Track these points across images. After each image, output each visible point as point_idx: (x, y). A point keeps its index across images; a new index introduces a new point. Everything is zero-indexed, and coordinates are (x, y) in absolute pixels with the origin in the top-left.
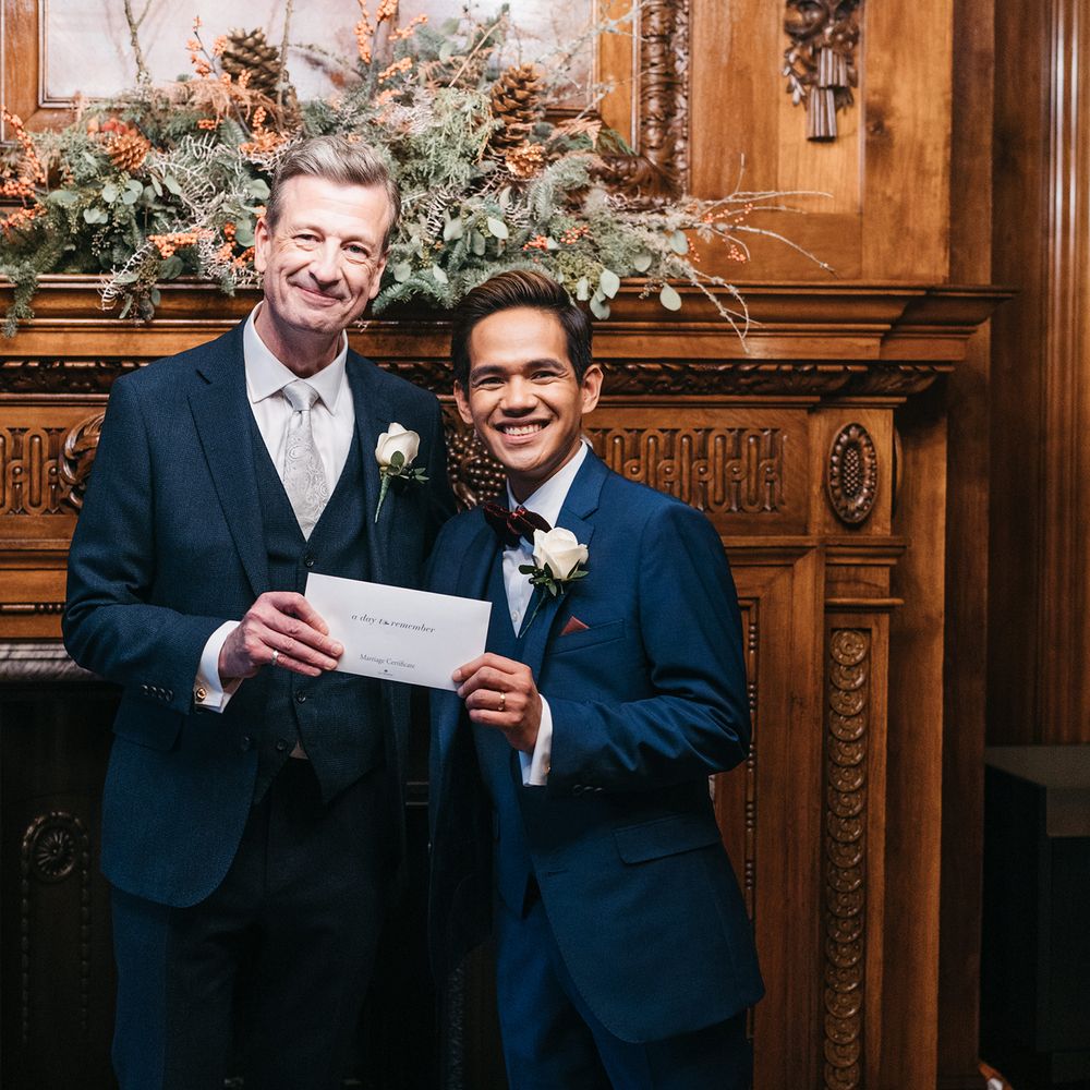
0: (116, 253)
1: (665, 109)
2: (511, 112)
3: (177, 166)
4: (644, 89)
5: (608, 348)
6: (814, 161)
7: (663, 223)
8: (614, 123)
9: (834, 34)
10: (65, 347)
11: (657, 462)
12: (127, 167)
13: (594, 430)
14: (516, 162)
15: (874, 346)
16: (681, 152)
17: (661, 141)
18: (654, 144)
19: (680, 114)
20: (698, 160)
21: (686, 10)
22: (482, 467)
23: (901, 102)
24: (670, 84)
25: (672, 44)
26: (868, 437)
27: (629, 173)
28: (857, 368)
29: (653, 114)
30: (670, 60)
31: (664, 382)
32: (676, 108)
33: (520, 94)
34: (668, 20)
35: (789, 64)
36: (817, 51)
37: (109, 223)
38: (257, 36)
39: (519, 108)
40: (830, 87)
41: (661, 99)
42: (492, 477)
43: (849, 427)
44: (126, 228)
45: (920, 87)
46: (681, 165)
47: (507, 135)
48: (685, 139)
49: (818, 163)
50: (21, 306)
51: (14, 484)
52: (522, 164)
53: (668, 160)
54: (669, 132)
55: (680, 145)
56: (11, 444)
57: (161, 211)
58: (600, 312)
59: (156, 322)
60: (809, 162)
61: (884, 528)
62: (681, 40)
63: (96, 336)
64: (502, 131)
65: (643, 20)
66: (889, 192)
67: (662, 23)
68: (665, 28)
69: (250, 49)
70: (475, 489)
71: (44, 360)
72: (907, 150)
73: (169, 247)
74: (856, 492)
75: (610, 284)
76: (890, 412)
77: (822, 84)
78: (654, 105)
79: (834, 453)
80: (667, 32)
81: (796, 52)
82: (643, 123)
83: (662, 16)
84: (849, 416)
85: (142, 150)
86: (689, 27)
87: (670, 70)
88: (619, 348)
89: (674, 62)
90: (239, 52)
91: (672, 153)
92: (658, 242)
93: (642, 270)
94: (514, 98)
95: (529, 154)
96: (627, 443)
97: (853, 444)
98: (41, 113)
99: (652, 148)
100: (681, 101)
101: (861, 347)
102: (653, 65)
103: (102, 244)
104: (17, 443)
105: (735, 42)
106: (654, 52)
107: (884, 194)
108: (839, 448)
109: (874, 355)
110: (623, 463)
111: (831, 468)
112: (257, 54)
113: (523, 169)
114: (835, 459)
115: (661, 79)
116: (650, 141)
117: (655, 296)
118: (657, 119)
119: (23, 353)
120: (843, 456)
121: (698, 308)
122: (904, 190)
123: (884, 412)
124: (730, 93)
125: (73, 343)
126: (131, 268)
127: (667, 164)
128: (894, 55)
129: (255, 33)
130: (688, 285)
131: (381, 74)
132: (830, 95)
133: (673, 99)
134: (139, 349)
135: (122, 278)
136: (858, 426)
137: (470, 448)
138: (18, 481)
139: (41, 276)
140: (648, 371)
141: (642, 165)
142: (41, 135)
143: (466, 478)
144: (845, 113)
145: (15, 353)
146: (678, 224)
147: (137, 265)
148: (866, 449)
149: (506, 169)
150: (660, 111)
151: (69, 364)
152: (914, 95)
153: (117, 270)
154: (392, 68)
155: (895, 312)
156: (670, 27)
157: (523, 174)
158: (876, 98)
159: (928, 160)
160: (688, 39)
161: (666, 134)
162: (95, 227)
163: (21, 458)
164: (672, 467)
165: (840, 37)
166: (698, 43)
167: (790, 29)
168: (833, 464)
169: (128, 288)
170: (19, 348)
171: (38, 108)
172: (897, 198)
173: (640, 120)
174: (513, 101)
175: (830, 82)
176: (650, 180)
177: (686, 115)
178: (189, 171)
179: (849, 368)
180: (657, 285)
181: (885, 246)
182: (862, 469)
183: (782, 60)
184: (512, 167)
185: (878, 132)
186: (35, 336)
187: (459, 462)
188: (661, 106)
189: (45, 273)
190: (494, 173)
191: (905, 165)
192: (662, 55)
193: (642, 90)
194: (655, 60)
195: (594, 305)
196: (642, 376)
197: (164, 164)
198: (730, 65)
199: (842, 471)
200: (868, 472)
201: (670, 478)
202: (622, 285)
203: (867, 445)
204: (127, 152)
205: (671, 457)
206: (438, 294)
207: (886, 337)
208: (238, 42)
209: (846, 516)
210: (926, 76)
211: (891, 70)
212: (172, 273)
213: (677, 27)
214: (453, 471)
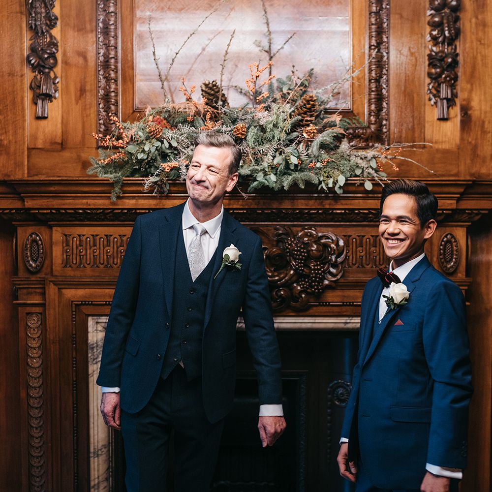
0: (152, 169)
1: (378, 108)
2: (305, 113)
3: (176, 136)
4: (370, 100)
5: (346, 204)
6: (440, 128)
7: (366, 156)
8: (358, 114)
9: (446, 78)
10: (136, 204)
11: (370, 249)
12: (155, 137)
13: (345, 236)
14: (307, 133)
15: (454, 203)
16: (385, 125)
17: (376, 121)
18: (373, 122)
19: (385, 110)
20: (392, 127)
21: (386, 69)
22: (297, 251)
23: (475, 104)
24: (380, 99)
25: (381, 83)
26: (455, 239)
27: (363, 133)
28: (447, 212)
29: (373, 111)
30: (379, 89)
31: (371, 217)
32: (383, 108)
33: (308, 106)
34: (379, 73)
35: (429, 89)
36: (439, 85)
37: (147, 158)
38: (214, 83)
39: (308, 112)
40: (445, 99)
41: (375, 104)
42: (301, 255)
43: (447, 235)
44: (155, 160)
45: (483, 97)
46: (385, 130)
47: (304, 122)
48: (386, 120)
49: (441, 128)
50: (117, 189)
51: (121, 256)
52: (309, 134)
53: (379, 129)
54: (380, 117)
55: (384, 122)
56: (119, 241)
57: (171, 153)
58: (339, 191)
59: (170, 195)
60: (438, 128)
61: (462, 275)
62: (385, 81)
63: (148, 200)
64: (302, 121)
65: (369, 73)
66: (470, 140)
67: (376, 74)
68: (377, 76)
69: (211, 89)
70: (295, 259)
71: (129, 209)
72: (477, 123)
73: (168, 168)
74: (451, 260)
75: (342, 180)
76: (465, 229)
77: (441, 97)
78: (373, 107)
79: (441, 245)
80: (378, 78)
81: (432, 84)
82: (369, 114)
83: (376, 71)
84: (448, 230)
85: (160, 130)
86: (388, 75)
87: (380, 93)
88: (351, 204)
89: (382, 90)
90: (207, 90)
91: (381, 126)
92: (363, 164)
93: (358, 174)
94: (306, 108)
95: (311, 129)
96: (358, 241)
97: (449, 241)
98: (135, 113)
99: (372, 124)
100: (385, 105)
101: (448, 204)
102: (373, 91)
103: (145, 166)
104: (122, 240)
105: (407, 81)
106: (373, 86)
107: (468, 141)
108: (443, 243)
109: (454, 207)
110: (356, 248)
111: (440, 251)
112: (213, 90)
113: (309, 135)
114: (441, 247)
115: (376, 96)
116: (371, 121)
117: (362, 185)
118: (374, 112)
119: (120, 207)
120: (445, 246)
121: (377, 189)
122: (476, 139)
123: (462, 229)
124: (405, 102)
125: (139, 203)
126: (156, 176)
127: (378, 130)
128: (472, 85)
129: (213, 82)
130: (374, 180)
131: (257, 98)
132: (445, 101)
133: (382, 104)
134: (164, 205)
135: (152, 179)
136: (451, 234)
137: (294, 243)
138: (122, 255)
139: (124, 178)
140: (364, 213)
141: (369, 131)
142: (126, 124)
143: (292, 255)
144: (452, 108)
145: (117, 207)
146: (372, 156)
147: (159, 174)
148: (454, 243)
149: (303, 135)
150: (375, 109)
151: (138, 211)
152: (480, 101)
153: (151, 176)
154: (261, 96)
155: (462, 190)
156: (379, 76)
157: (309, 137)
158: (464, 103)
159: (486, 127)
160: (387, 81)
161: (378, 118)
162: (142, 160)
163: (123, 246)
164: (376, 250)
165: (448, 79)
166: (391, 82)
167: (430, 75)
168: (441, 249)
169: (155, 183)
170: (118, 205)
171: (134, 111)
172: (473, 142)
173: (368, 113)
174: (305, 109)
175: (444, 97)
176: (372, 137)
177: (387, 110)
178: (180, 137)
179: (444, 212)
180: (363, 180)
181: (468, 161)
182: (452, 251)
183: (427, 88)
184: (305, 135)
185: (466, 116)
186: (125, 200)
187: (289, 249)
188: (376, 107)
189: (126, 177)
190: (298, 137)
191: (477, 129)
192: (376, 87)
193: (369, 100)
194: (373, 89)
195: (336, 189)
196: (361, 215)
197: (171, 135)
198: (405, 90)
199: (445, 252)
200: (455, 252)
201: (375, 254)
202: (347, 180)
203: (455, 242)
204: (154, 131)
205: (376, 247)
206: (271, 186)
207: (458, 200)
208: (206, 85)
209: (446, 270)
210: (485, 93)
211: (471, 91)
212: (174, 177)
213: (383, 76)
214: (288, 252)
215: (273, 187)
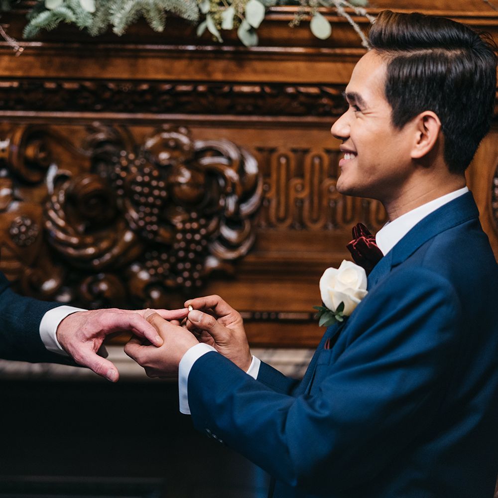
5: (266, 72)
11: (321, 182)
13: (259, 150)
22: (142, 184)
31: (323, 105)
42: (150, 194)
58: (248, 40)
70: (137, 205)
75: (255, 13)
79: (496, 176)
88: (276, 72)
96: (293, 163)
110: (288, 180)
111: (493, 189)
114: (496, 181)
117: (306, 24)
121: (341, 34)
130: (335, 14)
137: (135, 166)
140: (308, 95)
143: (129, 194)
168: (494, 186)
180: (308, 13)
187: (122, 179)
195: (242, 33)
196: (302, 99)
201: (333, 196)
202: (268, 12)
205: (335, 177)
206: (81, 24)
214: (119, 187)
215: (86, 28)
